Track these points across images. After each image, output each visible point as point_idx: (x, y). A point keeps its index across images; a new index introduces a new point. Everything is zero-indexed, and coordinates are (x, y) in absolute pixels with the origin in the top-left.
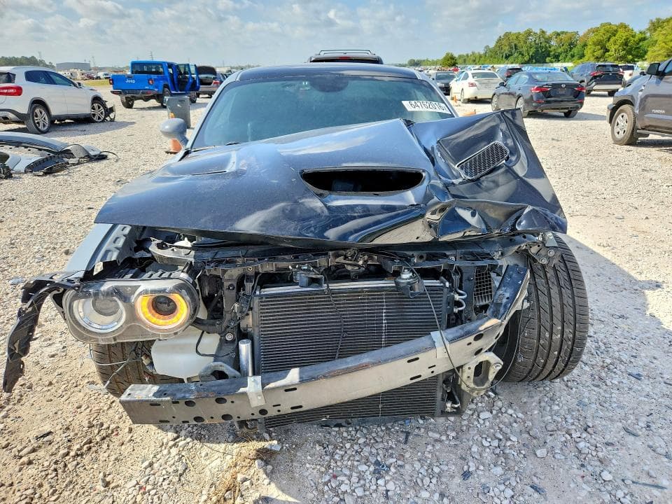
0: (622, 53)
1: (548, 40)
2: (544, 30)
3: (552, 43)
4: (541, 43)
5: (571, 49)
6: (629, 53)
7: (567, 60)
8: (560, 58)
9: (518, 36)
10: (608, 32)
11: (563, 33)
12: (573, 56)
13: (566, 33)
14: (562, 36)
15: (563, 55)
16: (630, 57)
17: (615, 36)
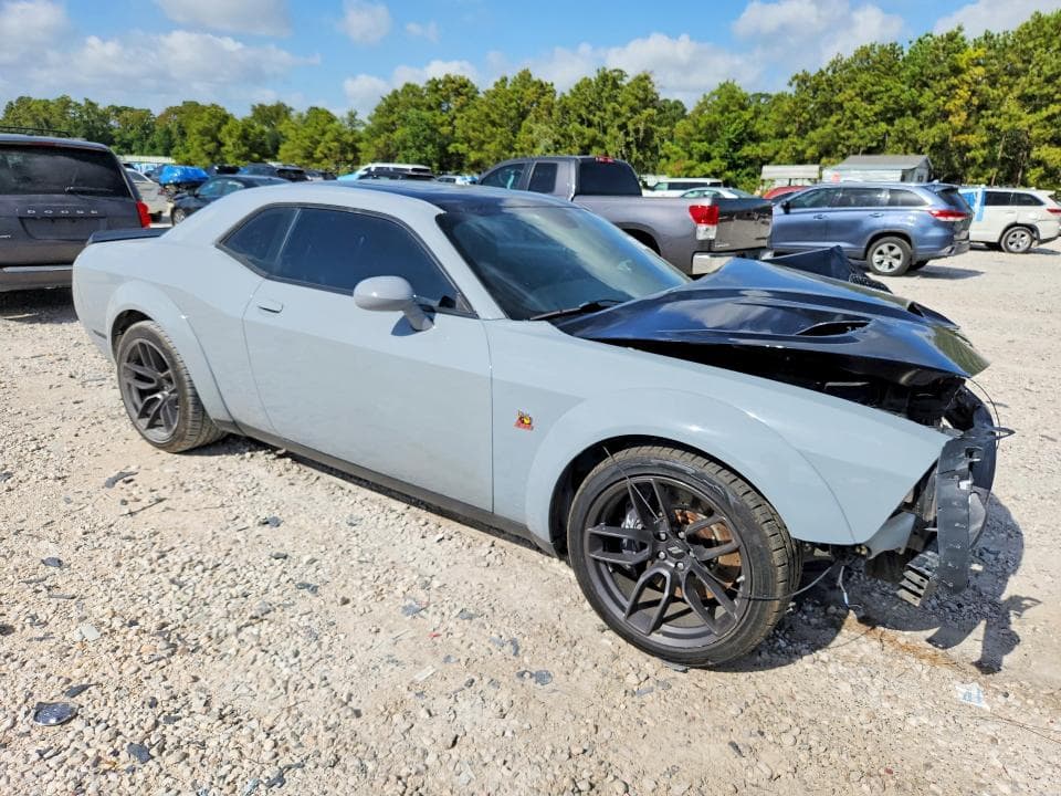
0: (245, 149)
1: (104, 117)
2: (94, 101)
3: (112, 123)
4: (93, 122)
5: (147, 135)
6: (253, 148)
7: (145, 151)
8: (134, 148)
9: (46, 105)
10: (214, 117)
11: (126, 109)
12: (153, 146)
13: (132, 110)
14: (127, 114)
15: (138, 143)
16: (256, 156)
17: (226, 123)
